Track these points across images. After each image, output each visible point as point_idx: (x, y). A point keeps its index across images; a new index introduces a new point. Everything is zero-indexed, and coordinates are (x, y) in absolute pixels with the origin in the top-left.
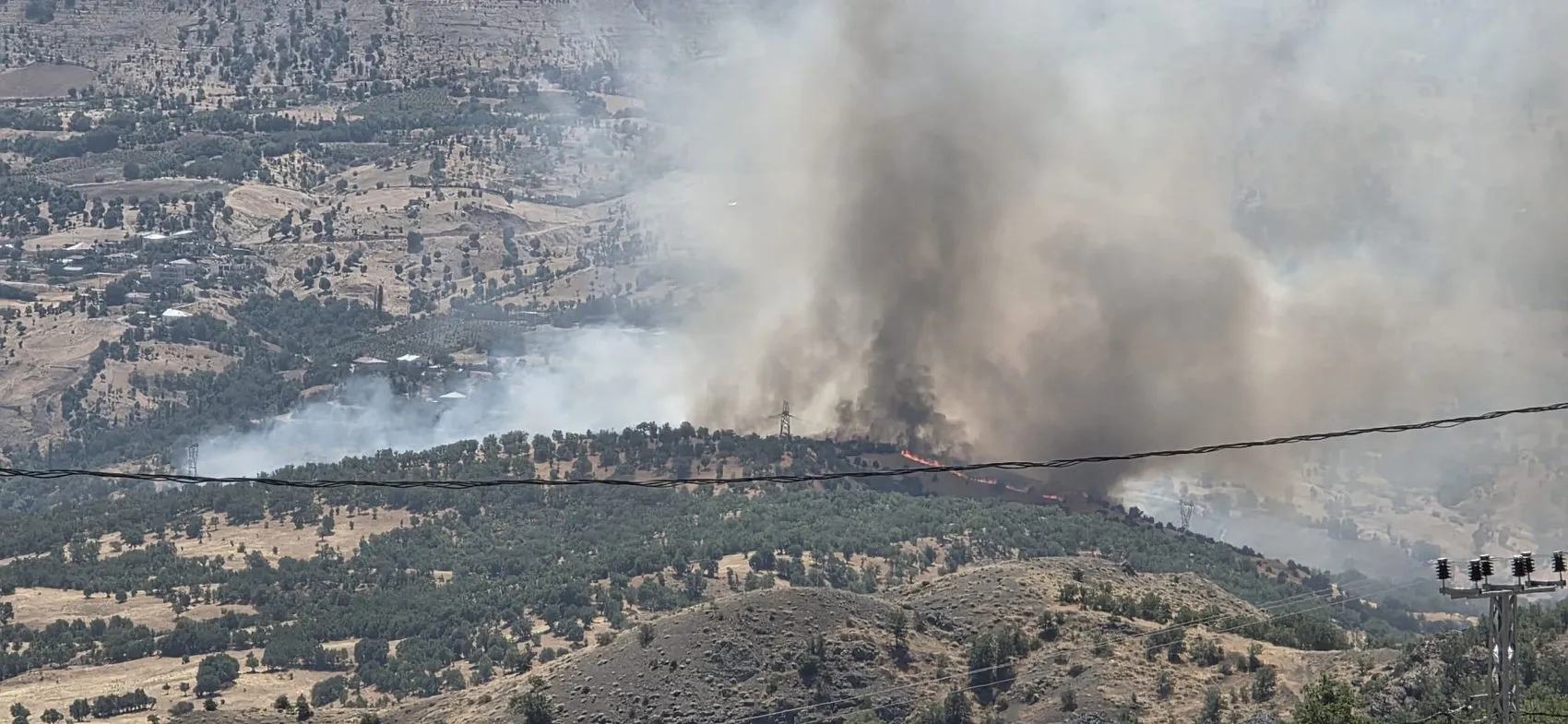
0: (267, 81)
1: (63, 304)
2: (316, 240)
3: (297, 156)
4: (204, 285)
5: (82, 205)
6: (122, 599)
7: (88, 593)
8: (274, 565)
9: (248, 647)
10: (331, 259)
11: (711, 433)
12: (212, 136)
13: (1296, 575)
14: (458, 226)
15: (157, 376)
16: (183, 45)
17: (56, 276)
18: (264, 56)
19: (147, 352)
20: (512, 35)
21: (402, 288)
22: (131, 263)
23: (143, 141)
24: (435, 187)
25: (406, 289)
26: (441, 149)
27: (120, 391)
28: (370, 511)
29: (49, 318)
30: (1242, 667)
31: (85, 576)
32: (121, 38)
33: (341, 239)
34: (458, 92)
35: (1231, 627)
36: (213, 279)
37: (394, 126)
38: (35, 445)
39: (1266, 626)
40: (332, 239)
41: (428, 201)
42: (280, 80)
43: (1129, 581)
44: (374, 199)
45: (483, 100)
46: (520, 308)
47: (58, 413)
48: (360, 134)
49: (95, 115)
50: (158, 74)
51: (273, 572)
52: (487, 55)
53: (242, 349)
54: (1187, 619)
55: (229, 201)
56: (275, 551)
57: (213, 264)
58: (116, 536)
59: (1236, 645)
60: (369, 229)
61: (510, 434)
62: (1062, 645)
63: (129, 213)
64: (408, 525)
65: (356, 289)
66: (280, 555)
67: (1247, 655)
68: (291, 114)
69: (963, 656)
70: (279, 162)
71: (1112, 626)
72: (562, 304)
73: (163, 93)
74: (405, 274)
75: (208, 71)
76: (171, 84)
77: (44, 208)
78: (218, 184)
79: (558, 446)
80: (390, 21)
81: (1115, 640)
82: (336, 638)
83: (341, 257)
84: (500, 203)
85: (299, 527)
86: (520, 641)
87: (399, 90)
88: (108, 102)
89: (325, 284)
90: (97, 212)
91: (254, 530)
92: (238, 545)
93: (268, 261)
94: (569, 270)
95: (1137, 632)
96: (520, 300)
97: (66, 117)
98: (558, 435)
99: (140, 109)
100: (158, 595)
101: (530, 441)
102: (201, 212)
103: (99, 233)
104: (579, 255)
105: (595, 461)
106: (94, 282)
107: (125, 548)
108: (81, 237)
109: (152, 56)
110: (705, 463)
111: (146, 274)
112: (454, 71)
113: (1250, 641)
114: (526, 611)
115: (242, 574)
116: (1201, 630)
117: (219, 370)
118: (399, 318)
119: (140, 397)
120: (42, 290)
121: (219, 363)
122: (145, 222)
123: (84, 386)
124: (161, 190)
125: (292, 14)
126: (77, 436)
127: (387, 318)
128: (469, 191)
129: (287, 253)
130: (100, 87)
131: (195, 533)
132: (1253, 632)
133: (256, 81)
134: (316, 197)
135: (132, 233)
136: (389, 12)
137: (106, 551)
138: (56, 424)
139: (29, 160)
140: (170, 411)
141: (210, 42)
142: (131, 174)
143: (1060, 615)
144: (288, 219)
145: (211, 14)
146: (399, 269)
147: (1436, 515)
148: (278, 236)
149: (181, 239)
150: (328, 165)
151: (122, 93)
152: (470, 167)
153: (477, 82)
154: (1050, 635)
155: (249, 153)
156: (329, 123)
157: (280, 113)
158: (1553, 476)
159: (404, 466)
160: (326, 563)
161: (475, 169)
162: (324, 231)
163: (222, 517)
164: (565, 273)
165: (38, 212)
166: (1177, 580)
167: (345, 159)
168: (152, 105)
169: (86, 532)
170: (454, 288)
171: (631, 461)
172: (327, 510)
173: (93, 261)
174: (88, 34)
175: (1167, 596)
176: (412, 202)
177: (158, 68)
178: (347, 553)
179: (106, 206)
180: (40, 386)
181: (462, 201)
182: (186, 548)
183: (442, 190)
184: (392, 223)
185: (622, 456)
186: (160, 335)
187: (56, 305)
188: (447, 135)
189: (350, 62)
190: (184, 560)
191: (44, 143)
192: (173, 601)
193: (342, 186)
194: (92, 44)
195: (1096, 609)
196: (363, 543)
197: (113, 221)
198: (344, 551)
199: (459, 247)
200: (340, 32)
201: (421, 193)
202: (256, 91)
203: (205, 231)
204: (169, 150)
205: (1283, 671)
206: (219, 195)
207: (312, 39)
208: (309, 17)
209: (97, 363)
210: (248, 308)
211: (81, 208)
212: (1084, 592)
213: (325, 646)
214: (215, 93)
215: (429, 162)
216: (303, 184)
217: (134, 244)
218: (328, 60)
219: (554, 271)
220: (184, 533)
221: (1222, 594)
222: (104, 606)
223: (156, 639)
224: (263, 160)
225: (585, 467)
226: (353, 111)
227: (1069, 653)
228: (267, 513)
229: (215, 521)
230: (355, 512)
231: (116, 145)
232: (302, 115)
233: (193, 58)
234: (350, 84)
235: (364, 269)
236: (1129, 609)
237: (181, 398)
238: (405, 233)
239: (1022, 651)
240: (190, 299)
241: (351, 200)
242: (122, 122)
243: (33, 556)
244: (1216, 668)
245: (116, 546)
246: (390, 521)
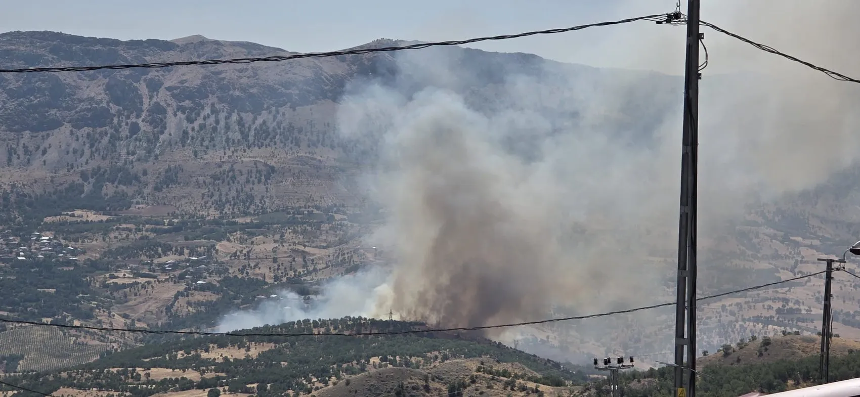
0: (229, 209)
1: (165, 279)
2: (245, 259)
3: (238, 233)
4: (210, 273)
5: (172, 249)
6: (184, 371)
7: (173, 370)
8: (232, 360)
9: (223, 386)
10: (249, 265)
11: (368, 319)
12: (212, 227)
13: (550, 363)
14: (288, 255)
15: (195, 302)
16: (202, 199)
17: (164, 270)
18: (228, 202)
19: (192, 294)
20: (306, 196)
21: (271, 274)
22: (188, 266)
23: (190, 228)
24: (282, 243)
25: (272, 275)
26: (284, 231)
27: (183, 306)
28: (262, 344)
29: (161, 284)
30: (533, 392)
31: (172, 364)
32: (183, 197)
33: (252, 259)
34: (289, 213)
35: (530, 379)
36: (212, 272)
37: (268, 224)
38: (158, 323)
39: (541, 379)
40: (249, 259)
41: (279, 247)
42: (233, 209)
43: (498, 365)
44: (262, 247)
45: (296, 216)
46: (308, 280)
47: (164, 313)
48: (258, 226)
49: (176, 220)
50: (195, 208)
51: (231, 362)
52: (298, 202)
53: (222, 293)
54: (516, 376)
55: (217, 247)
56: (232, 356)
57: (213, 267)
58: (182, 352)
59: (531, 385)
60: (261, 256)
61: (305, 320)
62: (477, 385)
63: (186, 251)
64: (273, 348)
65: (257, 275)
66: (234, 357)
67: (534, 388)
68: (237, 220)
69: (446, 388)
70: (233, 235)
71: (493, 379)
72: (321, 279)
73: (197, 214)
74: (272, 270)
75: (211, 207)
76: (199, 211)
77: (160, 249)
78: (214, 242)
79: (320, 323)
80: (267, 191)
81: (494, 383)
82: (251, 383)
83: (252, 265)
84: (301, 248)
85: (239, 349)
86: (308, 384)
87: (270, 213)
88: (180, 217)
89: (247, 273)
90: (176, 250)
91: (225, 350)
92: (220, 354)
93: (230, 266)
94: (323, 268)
95: (501, 381)
96: (308, 278)
97: (166, 221)
98: (320, 320)
99: (189, 219)
100: (195, 370)
101: (311, 322)
102: (209, 250)
103: (177, 257)
104: (326, 264)
105: (332, 328)
106: (175, 272)
107: (185, 355)
108: (171, 259)
109: (193, 202)
111: (191, 270)
112: (287, 207)
113: (536, 384)
114: (310, 375)
115: (222, 363)
116: (521, 381)
117: (214, 300)
118: (271, 283)
119: (190, 308)
120: (160, 275)
121: (214, 298)
122: (191, 254)
123: (172, 305)
124: (197, 244)
125: (237, 189)
126: (170, 320)
127: (266, 283)
128: (292, 244)
129: (235, 263)
130: (177, 212)
131: (207, 351)
132: (537, 381)
133: (226, 210)
134: (245, 246)
135: (187, 257)
136: (267, 188)
137: (179, 356)
138: (165, 316)
139: (155, 234)
140: (199, 313)
141: (211, 198)
142: (187, 239)
143: (476, 376)
144: (236, 253)
145: (212, 190)
146: (270, 268)
147: (593, 344)
148: (233, 258)
149: (203, 259)
150: (248, 236)
151: (184, 214)
152: (292, 237)
153: (295, 210)
154: (473, 382)
155: (223, 233)
156: (248, 223)
157: (233, 220)
158: (629, 332)
159: (272, 330)
160: (248, 360)
161: (294, 237)
162: (247, 256)
163: (216, 346)
164: (322, 269)
165: (158, 251)
166: (513, 364)
167: (253, 234)
168: (193, 217)
169: (173, 350)
170: (288, 274)
171: (343, 328)
172: (248, 343)
173: (175, 266)
174: (173, 195)
175: (510, 370)
176: (274, 248)
177: (195, 206)
178: (255, 357)
179: (179, 249)
180: (159, 305)
181: (290, 248)
182: (204, 355)
183: (284, 244)
184: (268, 254)
185: (340, 326)
186: (196, 289)
187: (164, 280)
188: (285, 227)
189: (255, 204)
190: (204, 359)
191: (160, 229)
192: (200, 371)
193: (252, 243)
194: (175, 199)
195: (488, 374)
196: (259, 354)
197: (181, 253)
198: (253, 356)
199: (289, 262)
200: (251, 194)
201: (277, 245)
202: (226, 213)
203: (210, 256)
204: (198, 232)
206: (214, 245)
207: (243, 196)
208: (242, 191)
209: (176, 298)
210: (223, 280)
211: (171, 250)
212: (484, 368)
213: (247, 386)
214: (213, 214)
215: (279, 235)
216: (241, 242)
217: (188, 261)
218: (247, 204)
219: (318, 269)
220: (204, 351)
221: (527, 369)
222: (178, 373)
223: (195, 384)
224: (228, 234)
225: (328, 330)
226: (255, 219)
227: (479, 387)
229: (213, 347)
230: (257, 344)
231: (182, 230)
232: (240, 220)
233: (206, 203)
234: (255, 211)
235: (259, 268)
236: (498, 374)
237: (203, 309)
238: (272, 257)
239: (465, 387)
240: (205, 278)
241: (255, 247)
242: (184, 223)
243: (157, 357)
244: (525, 392)
245: (183, 355)
246: (268, 347)
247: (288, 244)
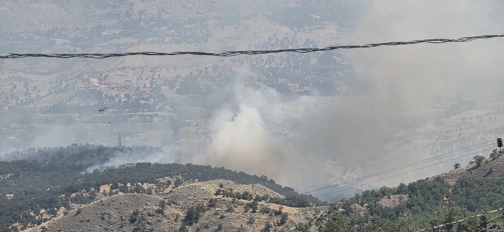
34: (8, 39)
35: (272, 201)
39: (283, 200)
43: (239, 187)
46: (31, 109)
54: (258, 199)
59: (274, 207)
62: (217, 209)
67: (278, 210)
69: (184, 214)
71: (233, 202)
72: (44, 107)
81: (234, 206)
84: (22, 75)
86: (36, 215)
94: (46, 96)
95: (241, 204)
96: (31, 106)
104: (49, 90)
113: (279, 205)
114: (38, 206)
116: (263, 202)
128: (13, 72)
132: (276, 201)
143: (216, 199)
154: (213, 205)
164: (45, 97)
166: (254, 186)
175: (251, 191)
181: (10, 75)
195: (228, 197)
199: (10, 90)
205: (290, 215)
212: (223, 191)
219: (41, 96)
221: (269, 190)
227: (219, 212)
236: (239, 196)
239: (204, 211)
244: (268, 214)
247: (8, 72)
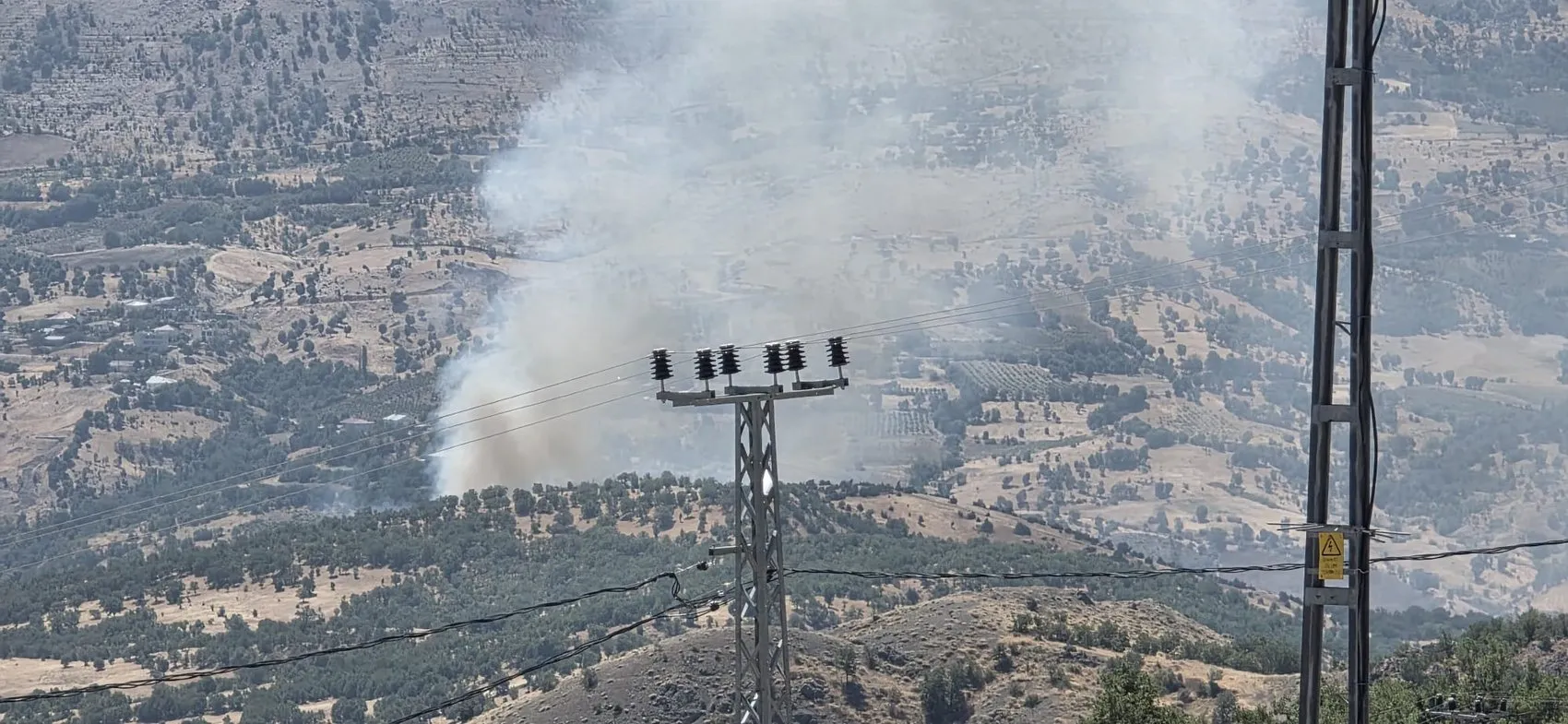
0: (246, 144)
1: (45, 373)
2: (300, 302)
3: (277, 218)
4: (188, 351)
5: (64, 274)
6: (100, 667)
7: (65, 662)
8: (254, 627)
9: (225, 711)
10: (314, 320)
11: (693, 481)
12: (191, 202)
13: (1288, 606)
14: (440, 284)
15: (143, 444)
16: (161, 112)
17: (39, 346)
18: (242, 119)
19: (132, 420)
20: (491, 91)
21: (387, 348)
22: (115, 331)
23: (122, 208)
24: (417, 246)
25: (390, 349)
26: (422, 207)
27: (106, 460)
28: (351, 571)
29: (32, 389)
30: (1202, 694)
31: (64, 645)
32: (100, 106)
33: (324, 300)
34: (439, 150)
35: (1191, 653)
36: (197, 345)
37: (375, 185)
38: (23, 517)
39: (1228, 653)
40: (315, 301)
41: (410, 260)
42: (259, 143)
43: (1086, 610)
44: (356, 260)
45: (463, 157)
47: (45, 482)
48: (341, 196)
49: (75, 184)
50: (136, 141)
51: (251, 634)
52: (467, 112)
53: (227, 414)
54: (1146, 645)
55: (210, 266)
56: (255, 614)
57: (196, 330)
58: (94, 605)
59: (1196, 671)
60: (352, 289)
61: (490, 489)
62: (1017, 676)
63: (111, 281)
64: (389, 584)
65: (340, 351)
66: (261, 617)
67: (1206, 680)
68: (273, 176)
69: (915, 690)
70: (260, 225)
71: (1068, 655)
73: (142, 160)
74: (389, 334)
75: (186, 137)
76: (150, 151)
77: (25, 278)
78: (198, 250)
79: (538, 499)
80: (369, 82)
81: (1071, 669)
82: (315, 700)
83: (325, 319)
84: (483, 260)
85: (279, 589)
86: (497, 696)
87: (379, 150)
88: (86, 171)
89: (309, 347)
90: (78, 281)
91: (234, 593)
92: (217, 610)
93: (251, 326)
95: (1094, 661)
97: (45, 187)
98: (538, 488)
99: (120, 177)
100: (138, 661)
101: (510, 496)
102: (183, 278)
103: (82, 302)
105: (576, 513)
106: (76, 351)
107: (104, 615)
108: (63, 306)
109: (130, 124)
110: (688, 511)
111: (128, 340)
112: (433, 129)
113: (1210, 666)
114: (504, 665)
115: (221, 637)
116: (1161, 658)
117: (205, 436)
118: (384, 379)
119: (126, 464)
120: (24, 361)
121: (204, 429)
122: (127, 290)
123: (70, 456)
124: (143, 257)
125: (269, 76)
126: (64, 505)
127: (373, 379)
128: (451, 249)
129: (270, 316)
130: (79, 156)
131: (175, 598)
132: (1215, 657)
133: (236, 145)
134: (299, 260)
135: (114, 301)
136: (366, 72)
137: (85, 620)
138: (43, 495)
139: (9, 231)
140: (156, 478)
141: (188, 107)
142: (111, 242)
143: (1014, 647)
144: (271, 282)
145: (188, 81)
146: (383, 329)
148: (261, 299)
149: (163, 305)
150: (310, 228)
151: (100, 161)
152: (452, 225)
153: (458, 139)
154: (1005, 666)
155: (229, 218)
156: (309, 185)
157: (259, 177)
159: (384, 524)
160: (307, 623)
161: (457, 227)
162: (308, 293)
163: (201, 581)
165: (18, 282)
166: (1135, 607)
167: (325, 221)
168: (131, 172)
169: (66, 600)
170: (438, 346)
171: (613, 511)
172: (307, 570)
173: (75, 331)
174: (64, 103)
175: (1125, 624)
176: (394, 262)
177: (137, 134)
178: (328, 613)
179: (86, 274)
180: (26, 456)
181: (445, 260)
182: (167, 614)
183: (424, 249)
184: (374, 284)
185: (604, 508)
186: (143, 402)
187: (39, 376)
188: (428, 193)
189: (329, 123)
190: (164, 626)
191: (25, 214)
192: (149, 666)
193: (324, 249)
194: (70, 113)
195: (1052, 639)
196: (344, 604)
197: (94, 290)
198: (325, 612)
199: (442, 305)
200: (317, 92)
201: (403, 253)
202: (235, 154)
203: (188, 296)
204: (150, 218)
205: (1245, 696)
206: (200, 260)
207: (290, 101)
208: (287, 80)
209: (82, 432)
210: (233, 373)
211: (61, 277)
212: (1038, 621)
213: (302, 708)
214: (198, 157)
215: (411, 221)
216: (285, 248)
217: (118, 312)
218: (306, 124)
220: (164, 599)
221: (1181, 620)
222: (81, 673)
223: (132, 706)
224: (245, 225)
225: (565, 520)
226: (334, 173)
227: (1023, 684)
228: (246, 576)
229: (194, 586)
230: (336, 572)
231: (96, 214)
232: (282, 178)
233: (171, 124)
234: (330, 146)
235: (348, 330)
236: (1085, 638)
237: (167, 465)
238: (389, 292)
239: (977, 685)
240: (174, 366)
241: (334, 261)
242: (104, 191)
243: (12, 626)
244: (1176, 695)
245: (96, 614)
246: (371, 580)
247: (438, 249)
